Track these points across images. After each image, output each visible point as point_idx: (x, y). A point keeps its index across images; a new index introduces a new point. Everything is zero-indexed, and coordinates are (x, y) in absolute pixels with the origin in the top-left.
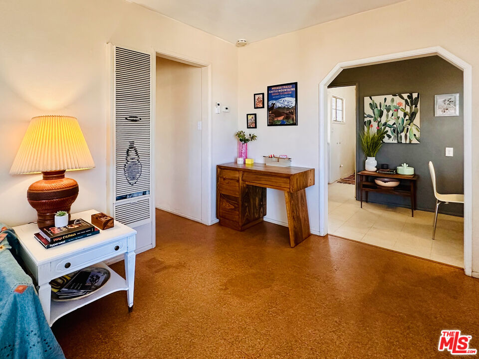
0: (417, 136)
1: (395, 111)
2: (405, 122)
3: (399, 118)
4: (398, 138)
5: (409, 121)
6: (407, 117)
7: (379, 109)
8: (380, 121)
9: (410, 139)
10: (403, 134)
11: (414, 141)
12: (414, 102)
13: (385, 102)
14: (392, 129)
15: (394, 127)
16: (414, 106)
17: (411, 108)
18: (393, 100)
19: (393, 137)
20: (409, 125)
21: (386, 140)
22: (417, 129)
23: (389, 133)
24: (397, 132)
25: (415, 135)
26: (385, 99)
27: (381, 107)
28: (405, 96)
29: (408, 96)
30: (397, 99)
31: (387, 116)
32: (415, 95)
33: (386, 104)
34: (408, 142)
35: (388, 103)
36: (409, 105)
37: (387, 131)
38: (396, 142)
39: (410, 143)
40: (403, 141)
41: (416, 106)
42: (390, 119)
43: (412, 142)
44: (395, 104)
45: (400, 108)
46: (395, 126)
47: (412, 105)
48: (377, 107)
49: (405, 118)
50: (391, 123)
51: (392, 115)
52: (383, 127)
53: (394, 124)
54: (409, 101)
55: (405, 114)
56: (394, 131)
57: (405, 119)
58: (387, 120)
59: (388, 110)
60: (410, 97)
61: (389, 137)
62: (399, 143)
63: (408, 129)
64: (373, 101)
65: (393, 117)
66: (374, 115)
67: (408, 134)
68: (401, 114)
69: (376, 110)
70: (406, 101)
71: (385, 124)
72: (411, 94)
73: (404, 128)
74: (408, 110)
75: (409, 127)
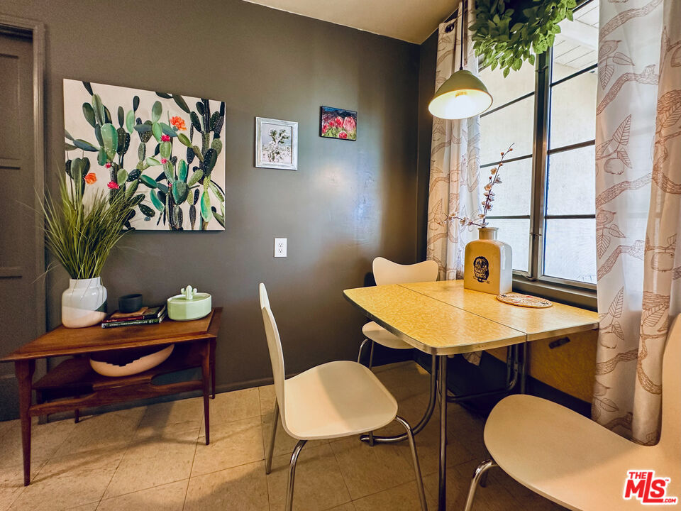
0: (219, 212)
1: (164, 139)
2: (191, 173)
3: (174, 160)
4: (173, 216)
5: (200, 173)
6: (196, 162)
7: (117, 126)
8: (122, 165)
9: (203, 220)
10: (186, 207)
11: (213, 225)
12: (213, 124)
13: (135, 109)
14: (157, 190)
15: (161, 186)
16: (212, 134)
17: (205, 139)
18: (158, 109)
19: (158, 213)
20: (201, 181)
21: (139, 222)
22: (218, 192)
23: (148, 202)
24: (171, 199)
25: (214, 209)
26: (136, 101)
27: (121, 121)
28: (192, 102)
29: (199, 105)
30: (170, 108)
31: (143, 151)
32: (215, 106)
33: (138, 114)
34: (197, 227)
35: (145, 113)
36: (199, 129)
37: (142, 197)
38: (167, 227)
39: (203, 231)
40: (186, 225)
41: (217, 136)
42: (151, 162)
43: (208, 228)
44: (164, 119)
45: (178, 133)
46: (164, 182)
47: (208, 131)
48: (108, 121)
49: (190, 162)
50: (153, 172)
51: (157, 152)
52: (129, 185)
53: (162, 176)
54: (200, 117)
55: (191, 153)
56: (162, 195)
57: (191, 166)
58: (141, 164)
59: (146, 134)
60: (203, 108)
61: (148, 213)
62: (177, 230)
63: (197, 193)
64: (97, 99)
65: (159, 157)
66: (102, 143)
67: (198, 206)
68: (180, 151)
69: (105, 128)
70: (194, 116)
71: (136, 175)
72: (206, 102)
73: (188, 189)
74: (197, 141)
75: (201, 189)
